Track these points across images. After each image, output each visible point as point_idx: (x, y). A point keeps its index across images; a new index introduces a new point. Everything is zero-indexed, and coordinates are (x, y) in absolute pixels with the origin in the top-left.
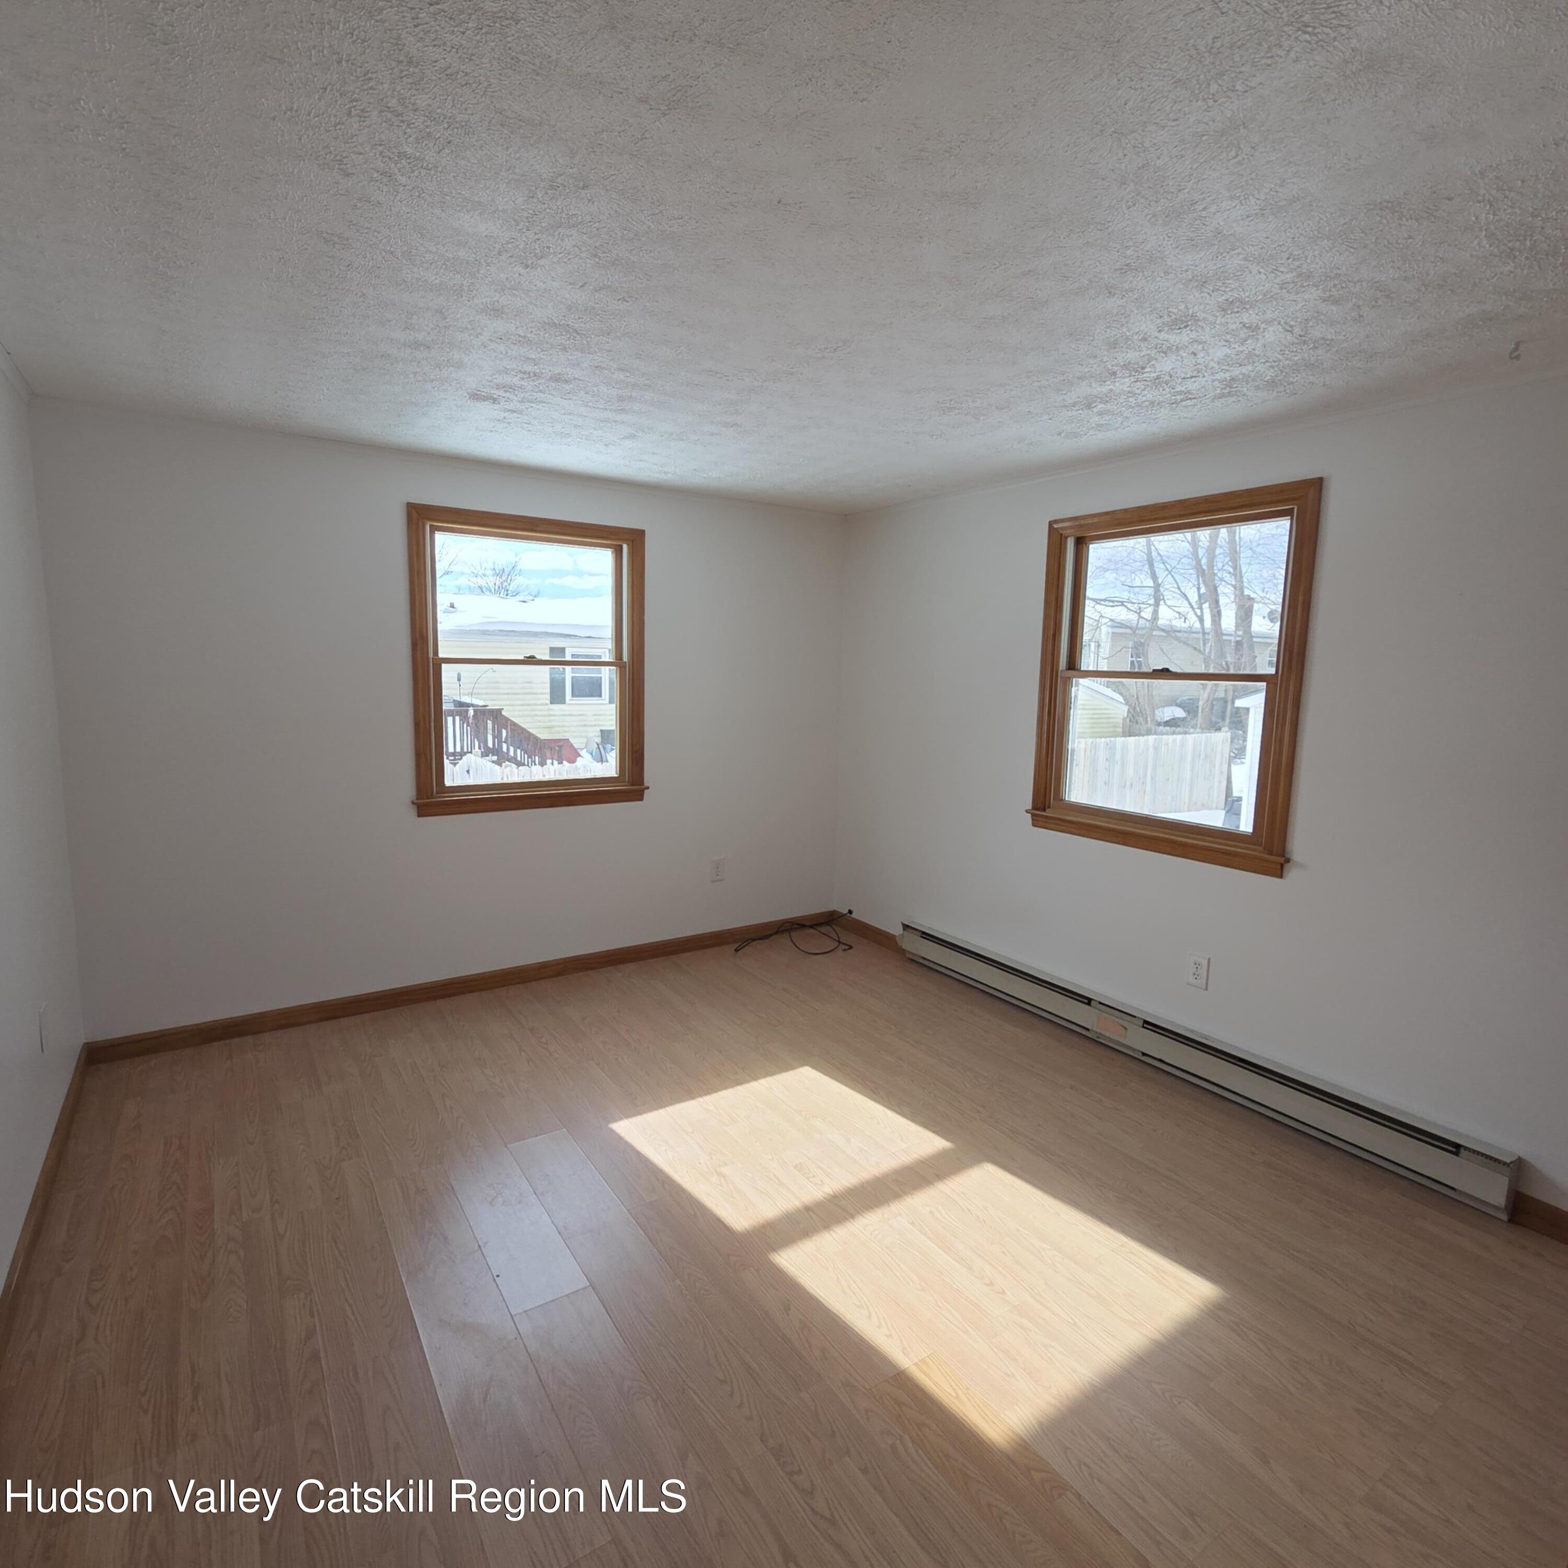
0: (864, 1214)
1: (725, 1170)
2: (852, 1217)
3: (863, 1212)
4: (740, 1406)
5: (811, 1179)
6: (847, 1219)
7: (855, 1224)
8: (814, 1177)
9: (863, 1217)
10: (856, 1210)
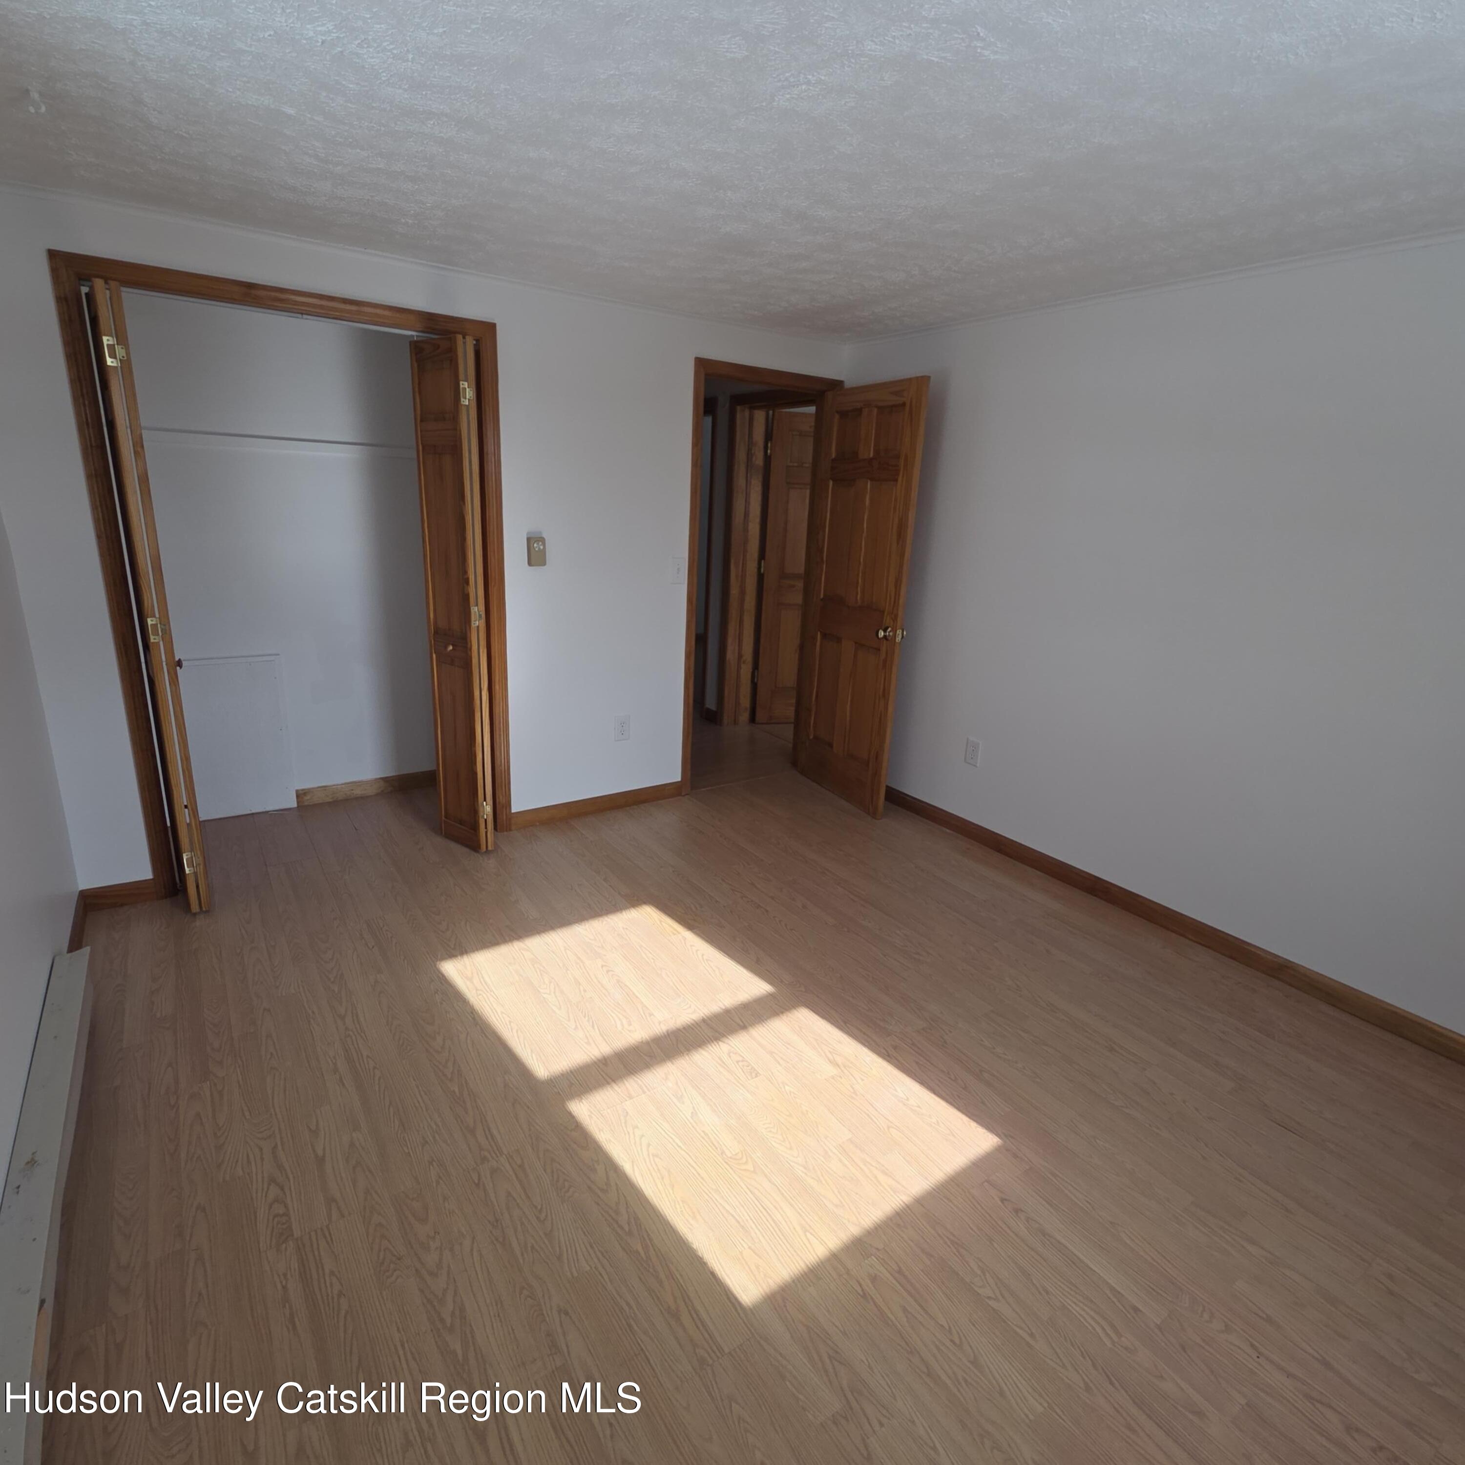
0: (693, 1022)
1: (832, 1071)
2: (704, 1020)
3: (693, 1025)
4: (780, 921)
5: (741, 1059)
6: (708, 1018)
7: (703, 1015)
8: (738, 1062)
9: (693, 1020)
10: (700, 1026)
